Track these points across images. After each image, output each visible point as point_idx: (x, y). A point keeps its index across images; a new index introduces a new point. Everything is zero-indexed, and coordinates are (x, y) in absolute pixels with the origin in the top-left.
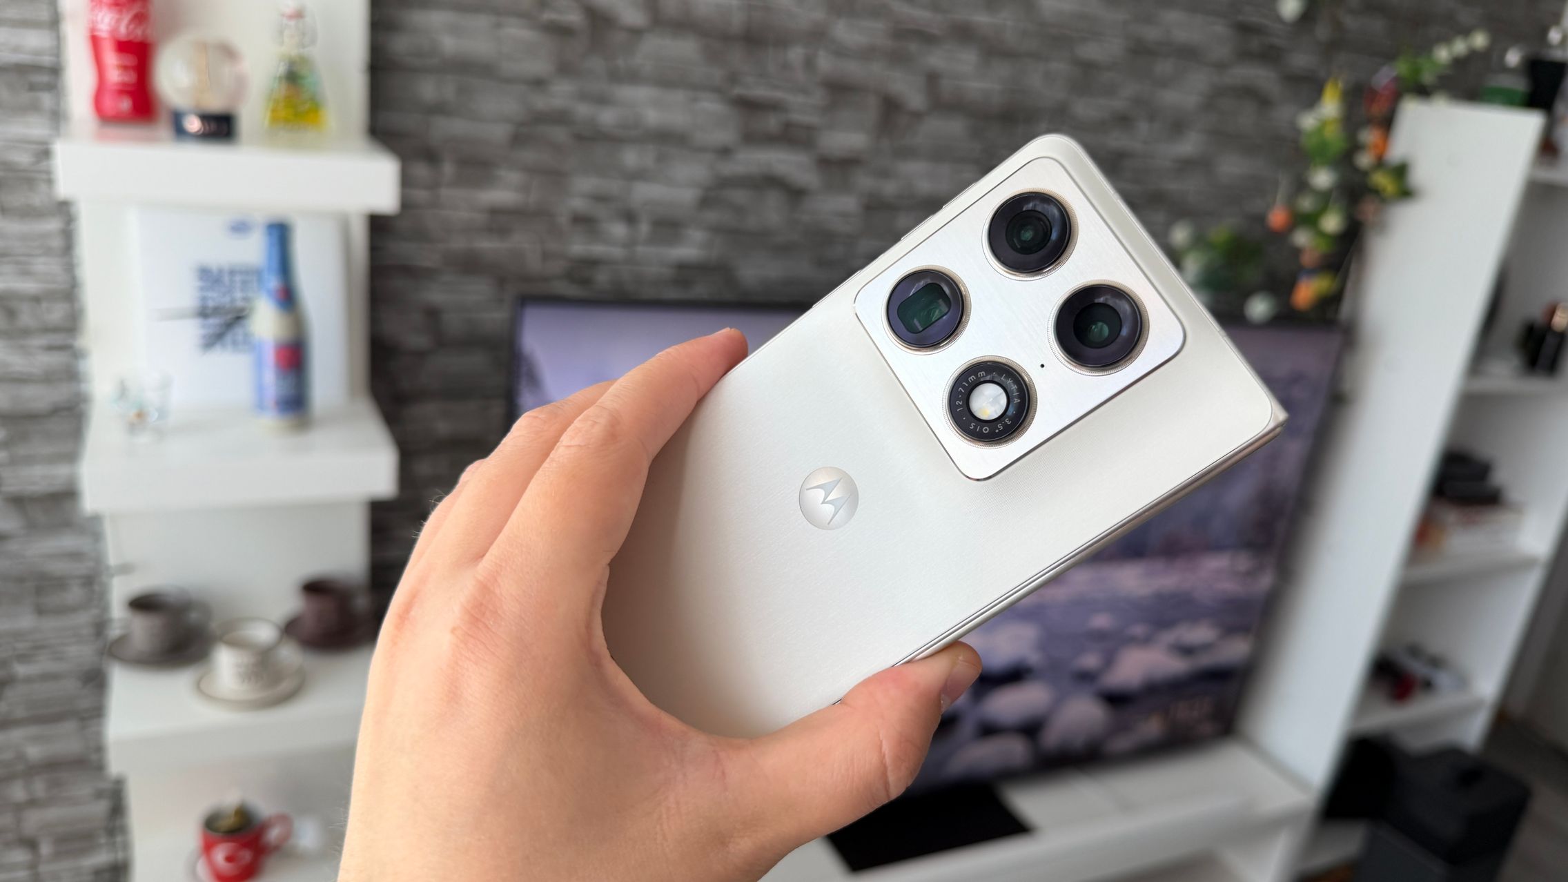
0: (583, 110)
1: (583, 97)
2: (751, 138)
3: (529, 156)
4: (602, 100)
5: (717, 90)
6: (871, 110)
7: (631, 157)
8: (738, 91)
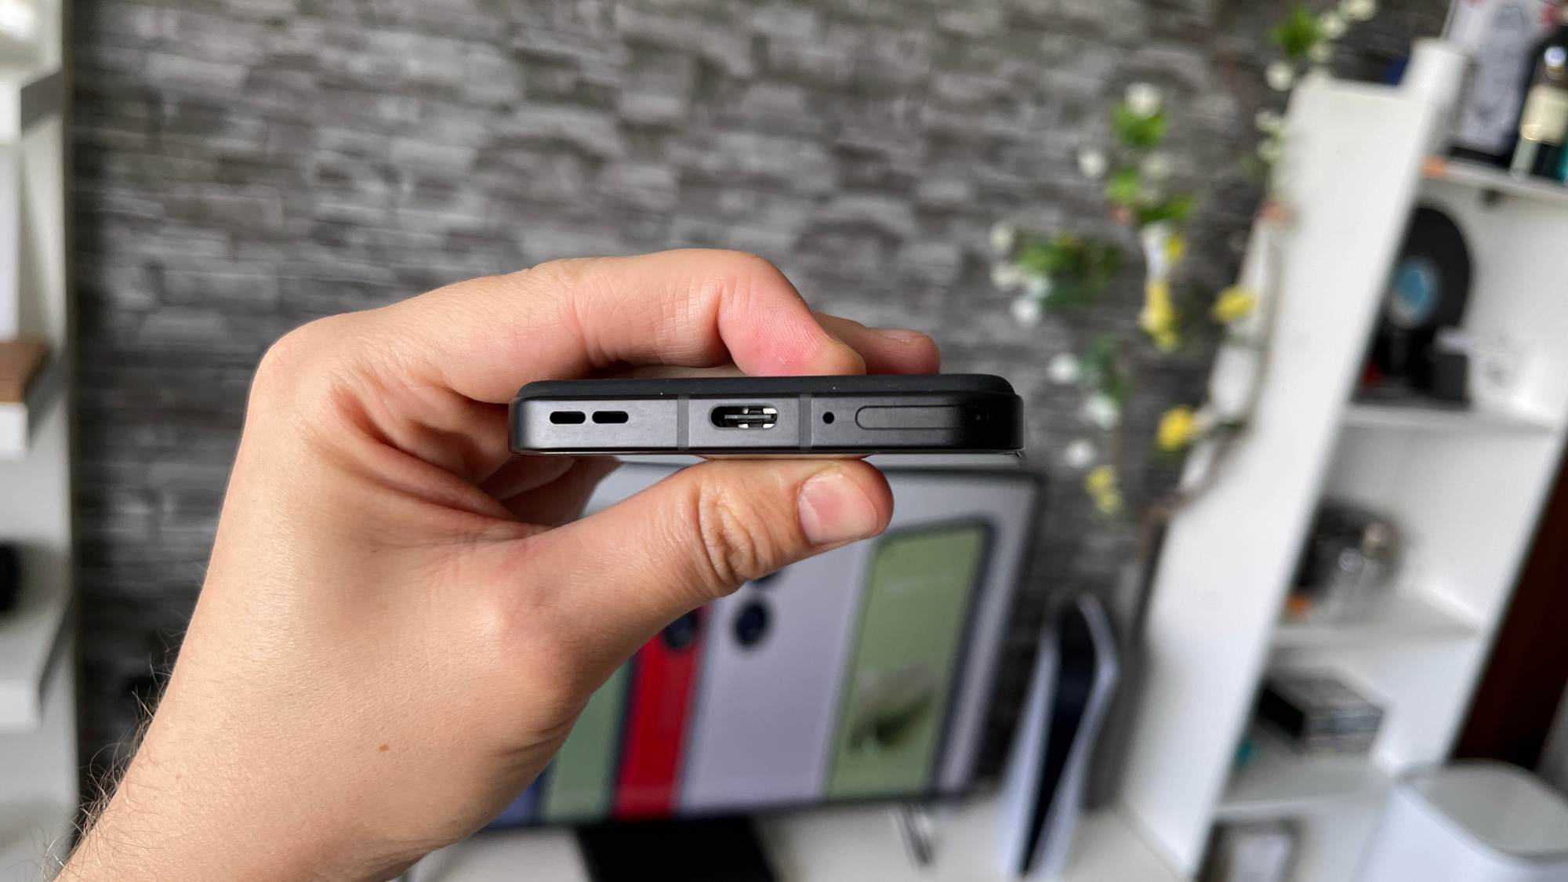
0: (331, 56)
1: (332, 40)
2: (537, 96)
3: (267, 101)
4: (354, 45)
5: (494, 42)
6: (684, 74)
7: (390, 110)
8: (517, 43)
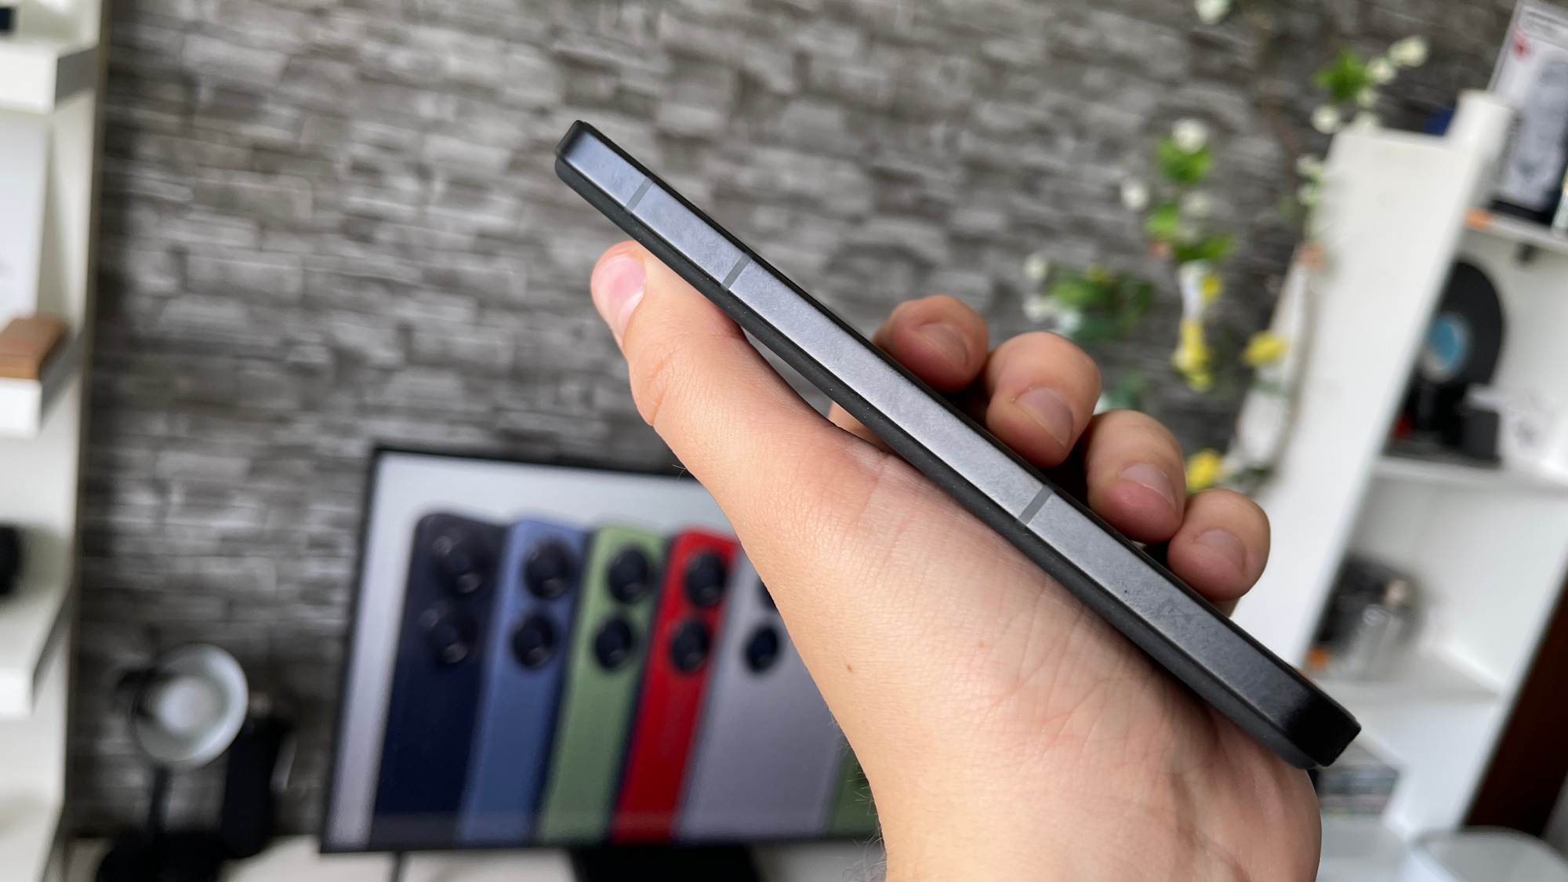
0: (371, 48)
1: (372, 33)
2: (575, 101)
3: (303, 91)
4: (395, 40)
5: (534, 44)
6: (725, 88)
7: (427, 106)
8: (559, 46)
